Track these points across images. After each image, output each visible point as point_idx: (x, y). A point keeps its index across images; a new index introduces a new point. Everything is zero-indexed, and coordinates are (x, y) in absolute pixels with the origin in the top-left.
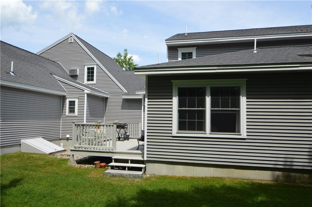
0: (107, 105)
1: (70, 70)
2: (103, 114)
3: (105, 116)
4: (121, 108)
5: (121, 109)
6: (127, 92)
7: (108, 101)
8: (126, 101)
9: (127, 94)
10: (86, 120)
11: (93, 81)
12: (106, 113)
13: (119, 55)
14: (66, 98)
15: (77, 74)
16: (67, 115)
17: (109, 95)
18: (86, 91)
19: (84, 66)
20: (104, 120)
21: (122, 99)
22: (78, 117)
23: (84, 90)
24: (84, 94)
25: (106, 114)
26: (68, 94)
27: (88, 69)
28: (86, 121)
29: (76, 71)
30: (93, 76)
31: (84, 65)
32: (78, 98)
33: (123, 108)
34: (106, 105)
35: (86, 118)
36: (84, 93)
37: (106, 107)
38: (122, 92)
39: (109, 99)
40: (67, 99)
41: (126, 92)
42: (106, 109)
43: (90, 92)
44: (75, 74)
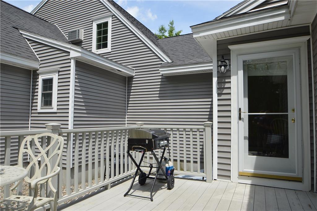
0: (132, 91)
1: (69, 32)
2: (123, 111)
3: (128, 114)
4: (158, 95)
5: (158, 98)
6: (170, 61)
7: (134, 82)
8: (169, 80)
9: (169, 65)
10: (74, 121)
11: (107, 47)
12: (129, 108)
13: (162, 29)
14: (38, 75)
15: (80, 38)
16: (39, 110)
17: (135, 71)
18: (73, 54)
19: (92, 24)
20: (126, 122)
21: (160, 77)
22: (58, 115)
23: (69, 52)
24: (69, 61)
25: (129, 111)
26: (41, 66)
27: (99, 26)
28: (74, 125)
29: (79, 32)
30: (106, 39)
31: (92, 21)
32: (59, 72)
33: (163, 95)
34: (129, 92)
35: (75, 117)
36: (69, 59)
37: (129, 95)
38: (161, 62)
39: (134, 80)
40: (40, 77)
41: (168, 63)
42: (130, 99)
43: (79, 55)
44: (77, 38)
